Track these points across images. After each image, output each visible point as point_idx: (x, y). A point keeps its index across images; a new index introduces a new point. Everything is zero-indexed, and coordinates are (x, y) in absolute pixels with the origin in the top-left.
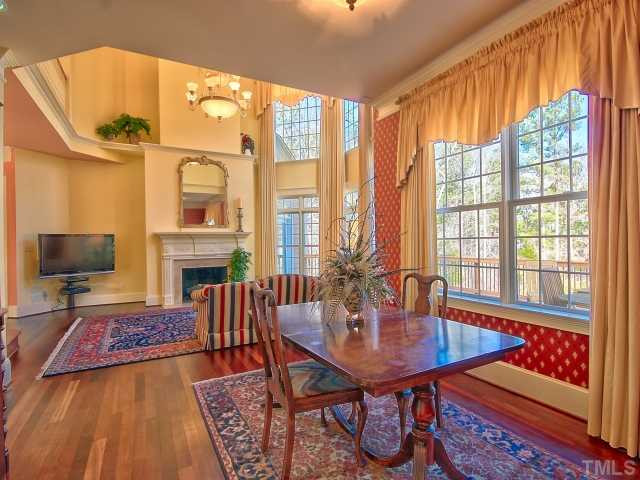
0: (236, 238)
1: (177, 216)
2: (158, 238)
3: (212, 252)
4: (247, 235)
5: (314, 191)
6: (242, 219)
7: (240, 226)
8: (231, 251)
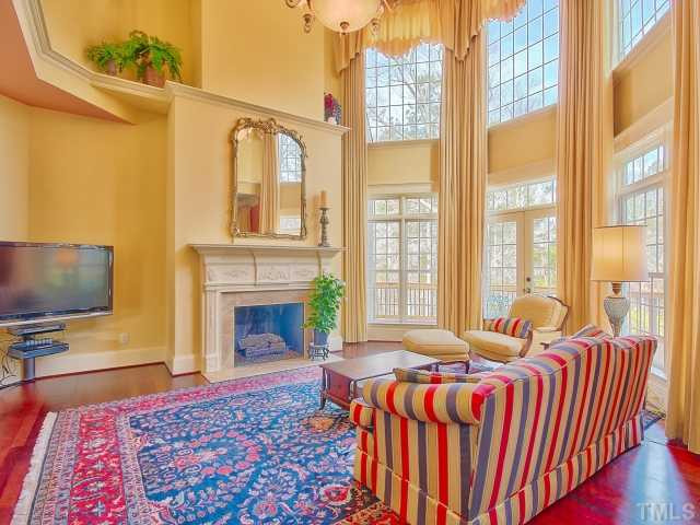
0: (319, 257)
1: (227, 217)
2: (195, 254)
3: (283, 280)
4: (334, 252)
5: (428, 188)
6: (328, 226)
7: (324, 238)
8: (310, 278)
